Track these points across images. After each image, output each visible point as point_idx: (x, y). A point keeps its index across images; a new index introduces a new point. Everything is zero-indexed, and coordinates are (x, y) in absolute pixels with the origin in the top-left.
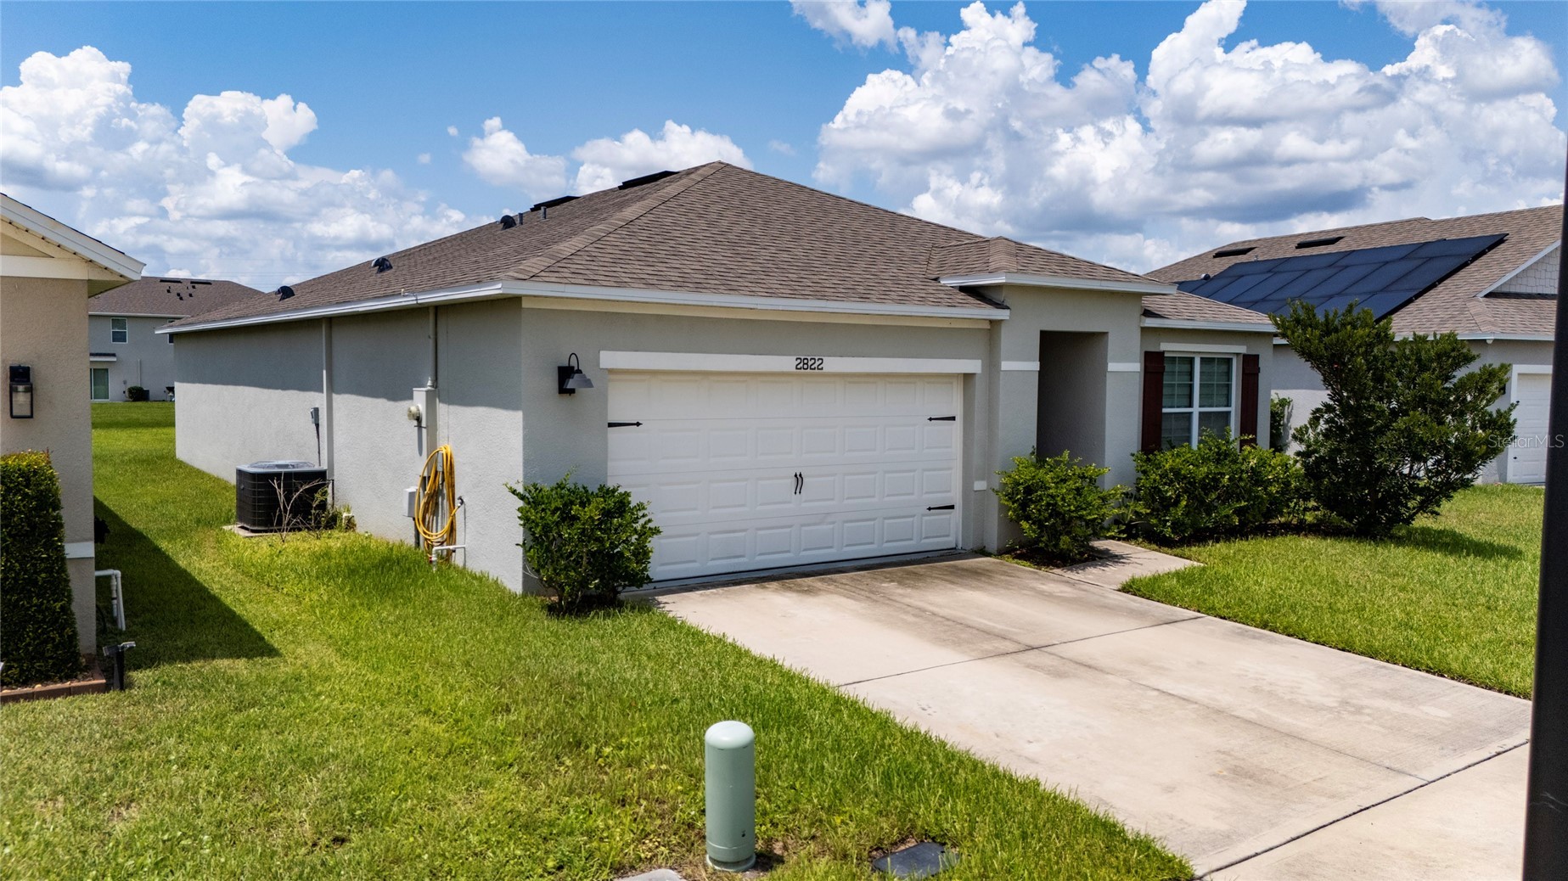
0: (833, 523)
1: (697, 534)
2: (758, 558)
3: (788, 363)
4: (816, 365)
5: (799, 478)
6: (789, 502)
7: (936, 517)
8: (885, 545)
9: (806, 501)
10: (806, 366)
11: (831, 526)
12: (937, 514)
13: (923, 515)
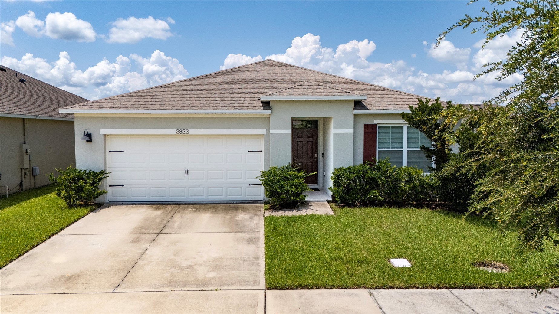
0: (204, 187)
1: (146, 188)
2: (171, 197)
3: (174, 131)
4: (185, 132)
5: (187, 171)
6: (184, 179)
7: (253, 188)
8: (228, 197)
9: (191, 179)
10: (181, 132)
11: (203, 188)
12: (253, 187)
13: (246, 187)
